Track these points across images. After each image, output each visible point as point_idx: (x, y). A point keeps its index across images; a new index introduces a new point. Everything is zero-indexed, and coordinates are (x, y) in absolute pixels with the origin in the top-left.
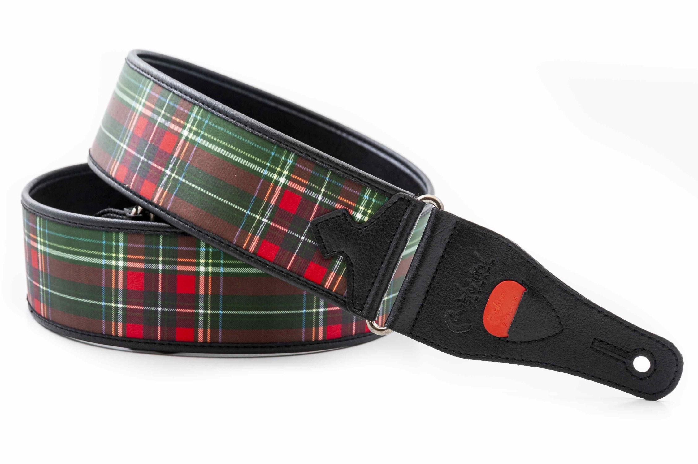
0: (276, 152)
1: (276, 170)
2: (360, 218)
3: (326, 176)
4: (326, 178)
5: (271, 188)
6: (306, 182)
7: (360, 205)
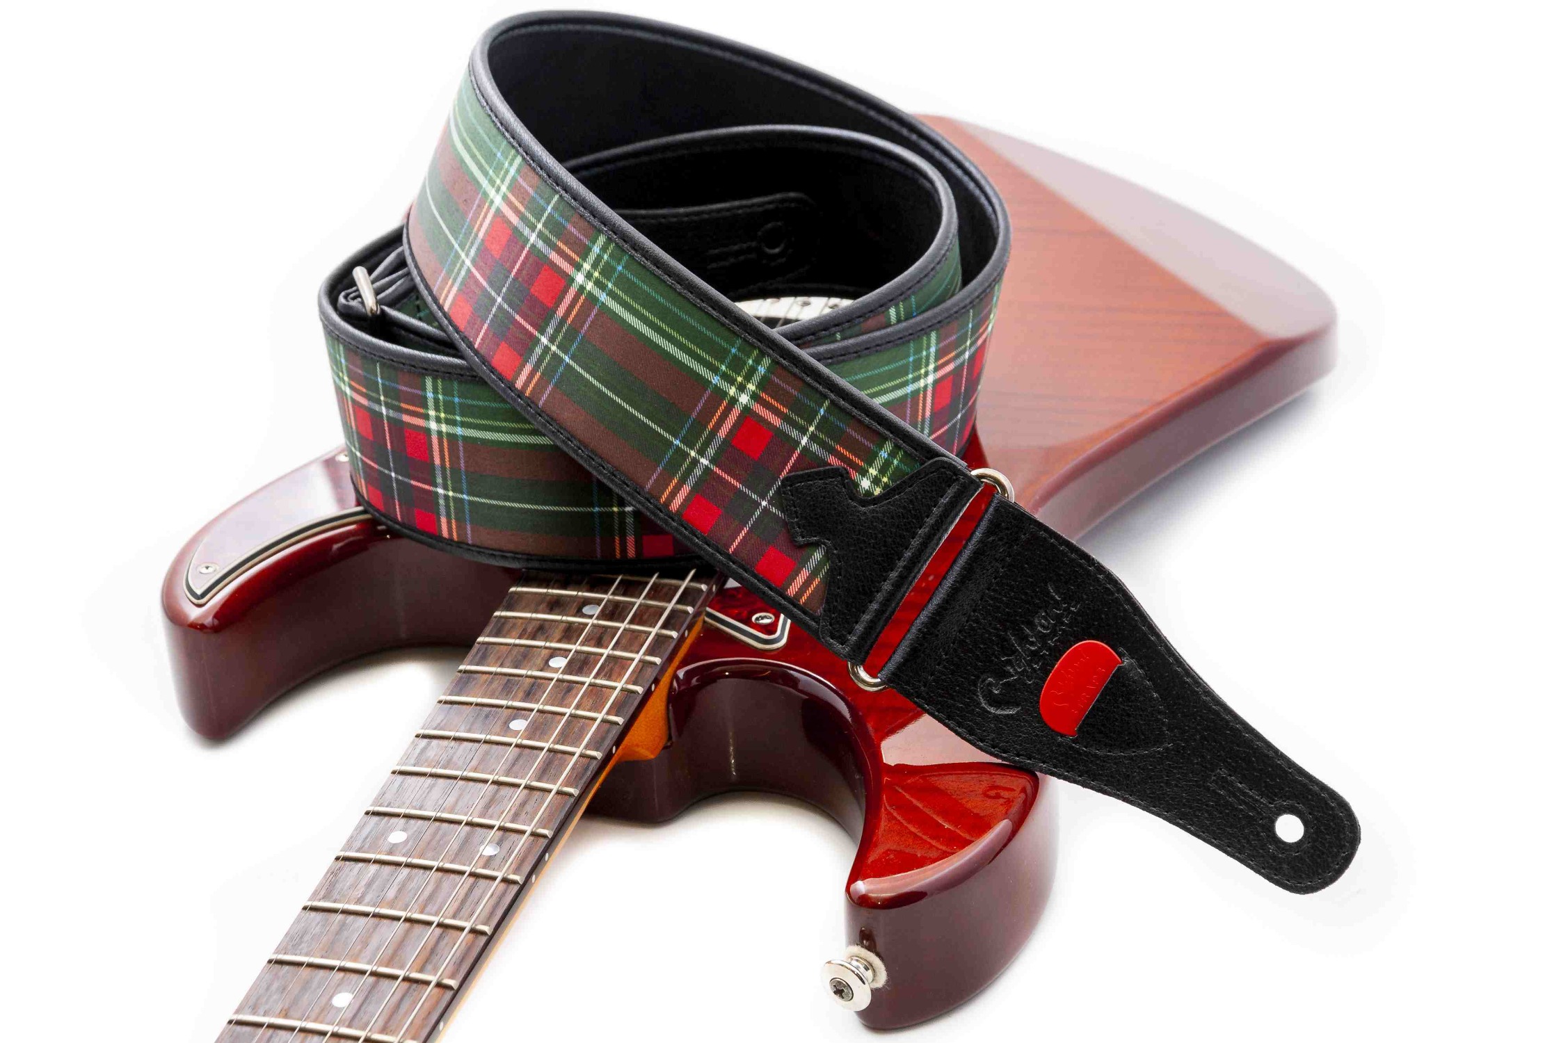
0: (739, 350)
1: (736, 380)
2: (867, 488)
3: (821, 406)
4: (819, 410)
5: (722, 408)
6: (785, 410)
7: (871, 465)
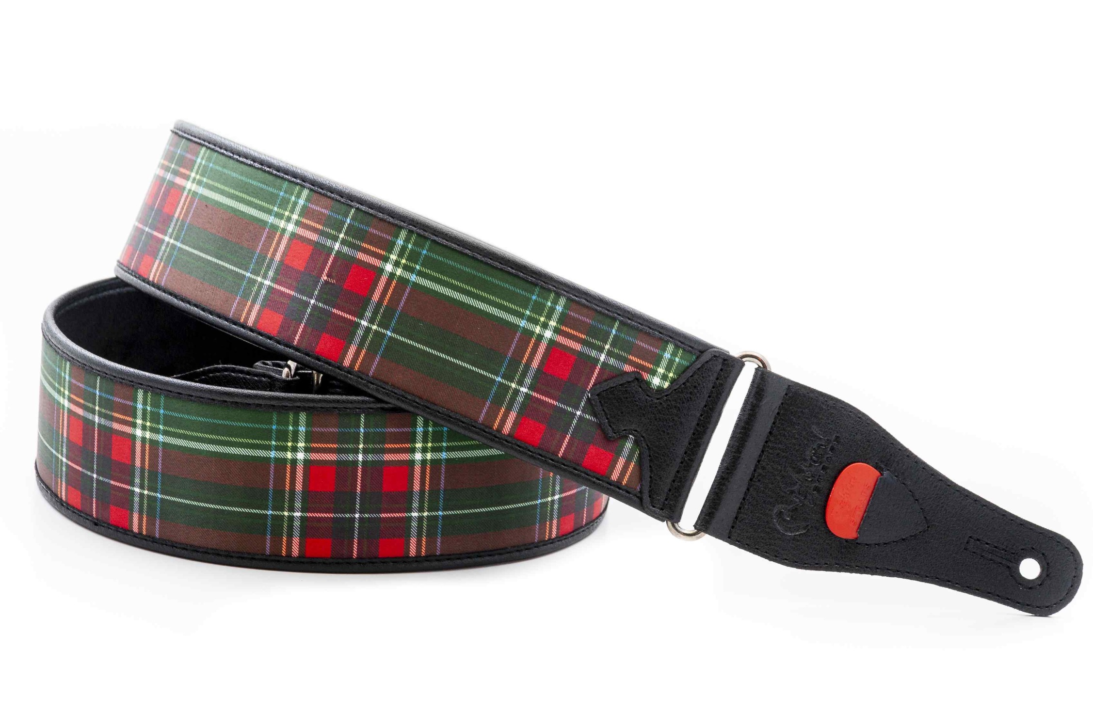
1: (539, 320)
2: (658, 384)
3: (612, 327)
4: (611, 331)
5: (531, 345)
6: (583, 337)
7: (658, 366)
